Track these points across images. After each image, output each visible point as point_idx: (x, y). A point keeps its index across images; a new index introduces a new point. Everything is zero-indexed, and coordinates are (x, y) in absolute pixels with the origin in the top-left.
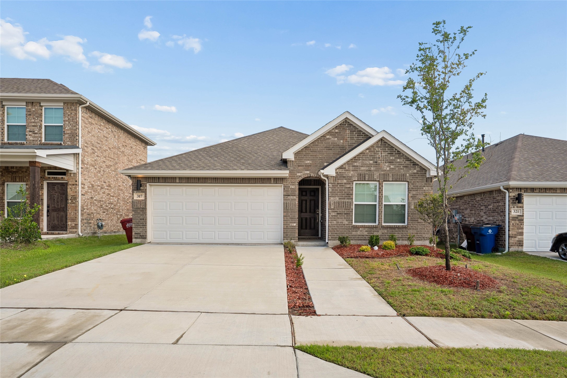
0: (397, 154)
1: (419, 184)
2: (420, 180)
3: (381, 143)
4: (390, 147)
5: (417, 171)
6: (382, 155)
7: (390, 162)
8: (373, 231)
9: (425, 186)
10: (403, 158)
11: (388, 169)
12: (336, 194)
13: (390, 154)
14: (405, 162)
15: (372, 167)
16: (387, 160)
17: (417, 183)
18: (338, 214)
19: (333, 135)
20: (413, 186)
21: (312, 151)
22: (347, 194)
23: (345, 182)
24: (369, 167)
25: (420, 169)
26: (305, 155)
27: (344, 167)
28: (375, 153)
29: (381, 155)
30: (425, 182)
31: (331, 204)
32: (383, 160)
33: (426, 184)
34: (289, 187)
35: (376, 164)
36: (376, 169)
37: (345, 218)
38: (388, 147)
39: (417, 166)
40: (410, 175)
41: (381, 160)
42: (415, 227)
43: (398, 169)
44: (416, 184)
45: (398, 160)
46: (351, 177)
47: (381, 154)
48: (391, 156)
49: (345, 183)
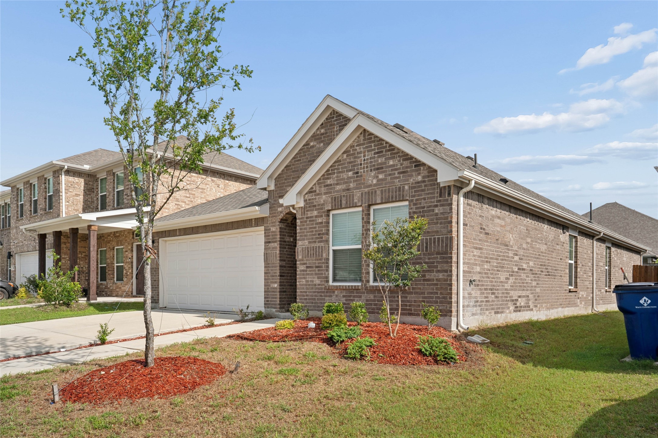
0: (389, 150)
1: (426, 203)
2: (428, 194)
3: (364, 136)
4: (377, 141)
5: (423, 177)
6: (366, 158)
7: (378, 169)
8: (354, 297)
9: (436, 206)
10: (399, 156)
11: (374, 183)
12: (305, 236)
13: (378, 153)
14: (401, 164)
15: (351, 182)
16: (374, 165)
17: (423, 201)
18: (307, 267)
19: (318, 139)
20: (416, 208)
21: (293, 172)
22: (319, 234)
23: (316, 214)
24: (346, 183)
25: (428, 172)
26: (286, 179)
27: (314, 189)
28: (355, 158)
29: (363, 159)
30: (437, 197)
31: (299, 252)
32: (367, 167)
33: (440, 201)
34: (270, 229)
35: (357, 177)
36: (356, 184)
37: (316, 274)
38: (374, 141)
39: (422, 168)
40: (411, 188)
41: (364, 168)
42: (420, 288)
43: (391, 179)
44: (420, 204)
45: (391, 163)
46: (323, 204)
47: (364, 156)
48: (379, 157)
49: (316, 217)
